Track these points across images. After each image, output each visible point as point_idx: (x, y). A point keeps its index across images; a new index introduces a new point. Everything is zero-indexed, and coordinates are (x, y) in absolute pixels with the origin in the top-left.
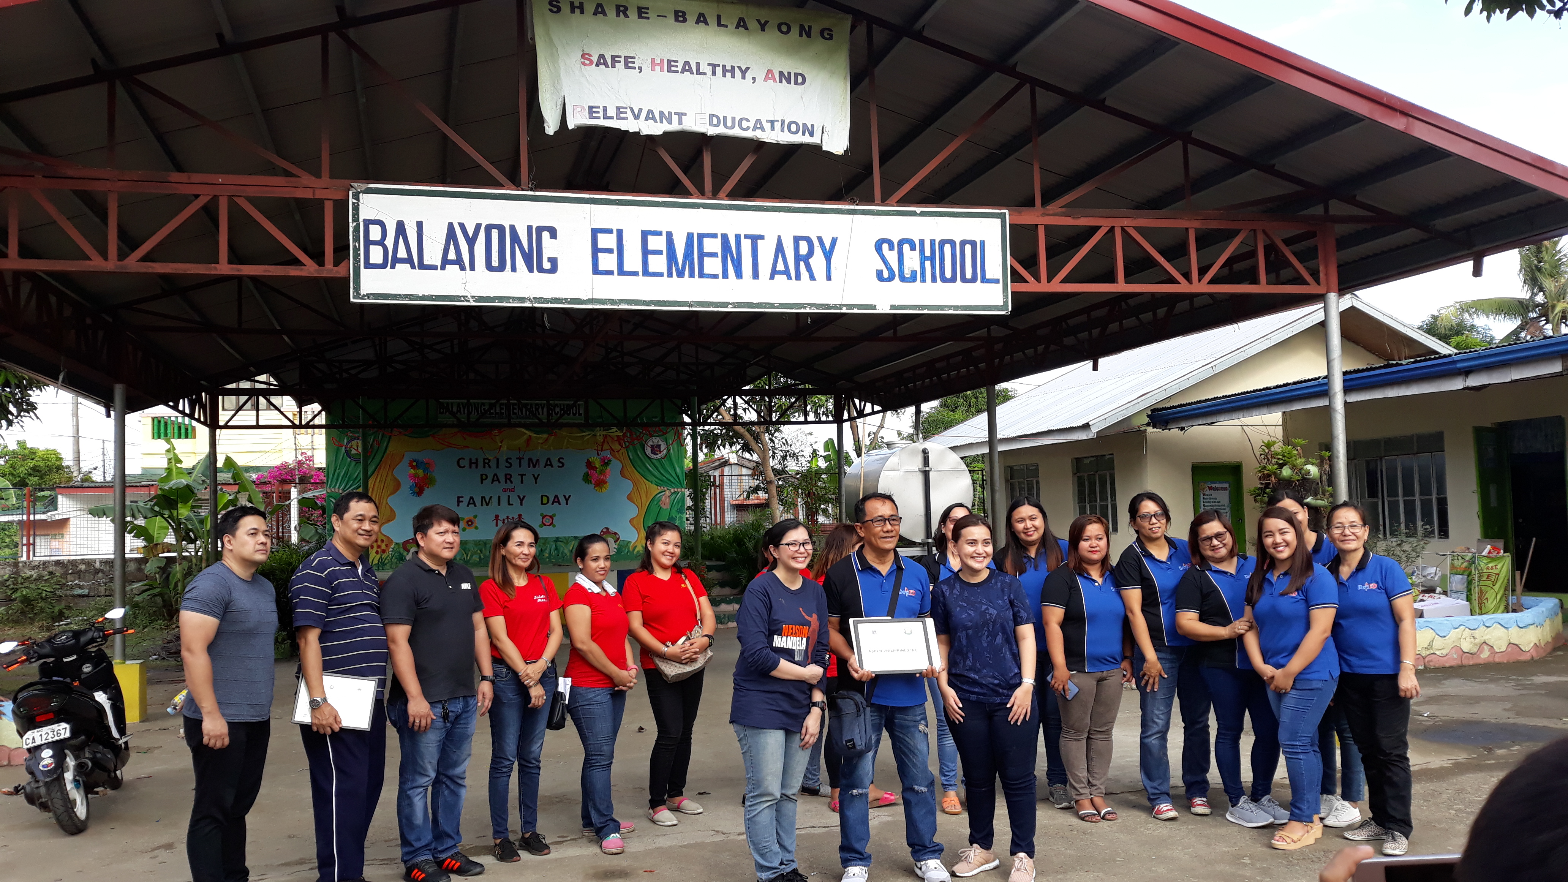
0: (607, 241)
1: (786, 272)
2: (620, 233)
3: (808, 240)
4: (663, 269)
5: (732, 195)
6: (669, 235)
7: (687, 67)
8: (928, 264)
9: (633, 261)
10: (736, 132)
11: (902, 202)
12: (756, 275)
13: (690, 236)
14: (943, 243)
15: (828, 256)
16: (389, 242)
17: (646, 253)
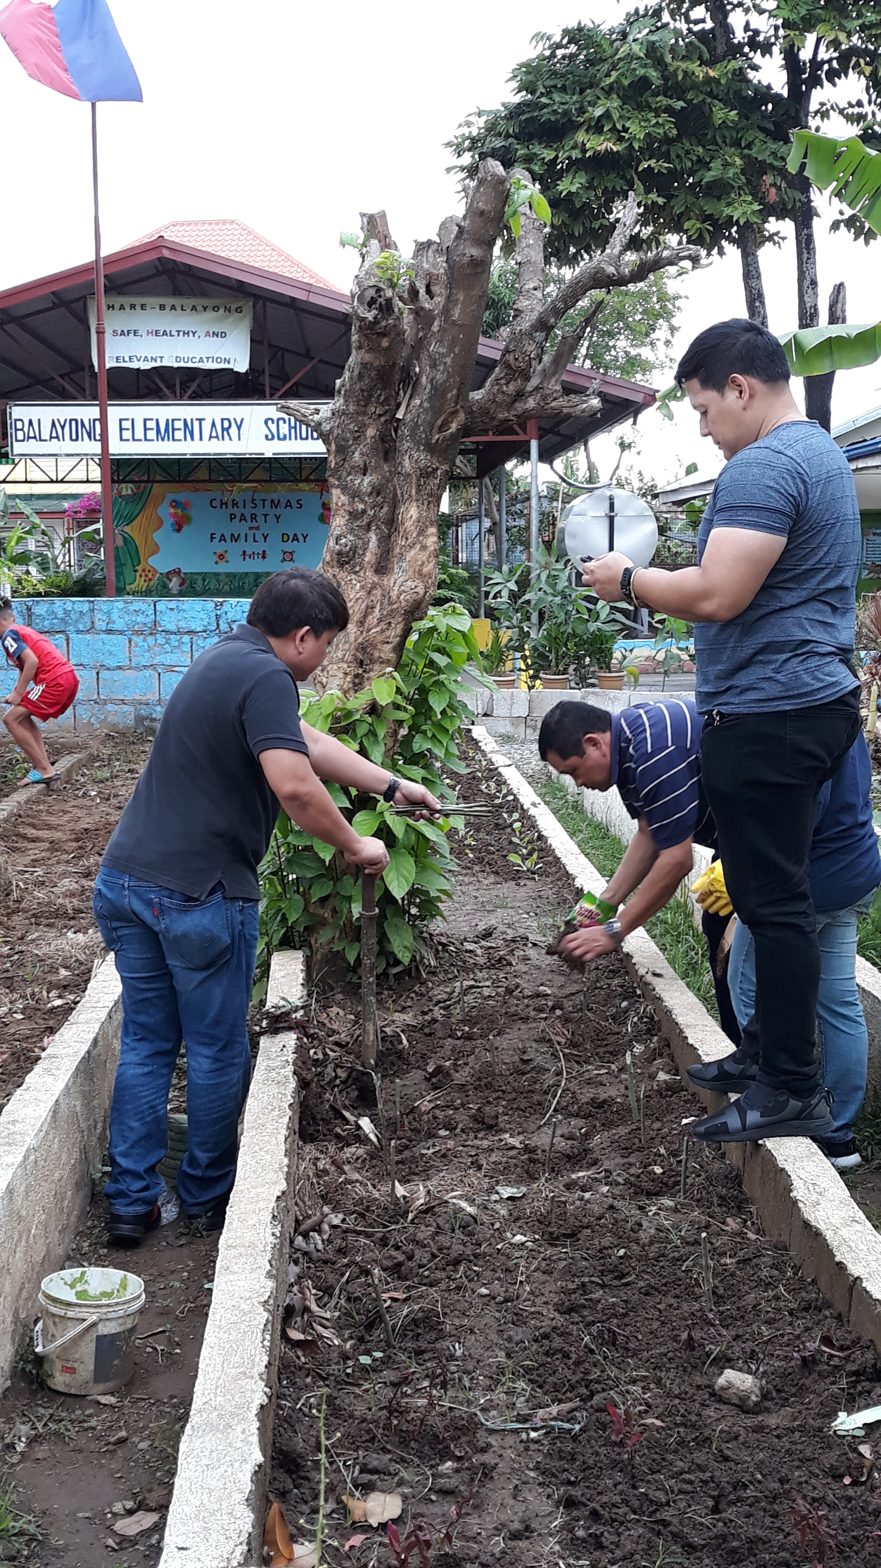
0: (127, 424)
1: (217, 437)
2: (133, 420)
3: (228, 420)
4: (155, 438)
5: (190, 398)
6: (157, 421)
7: (165, 333)
8: (293, 431)
9: (139, 434)
10: (190, 365)
12: (201, 439)
13: (168, 420)
15: (239, 428)
16: (26, 429)
17: (146, 429)
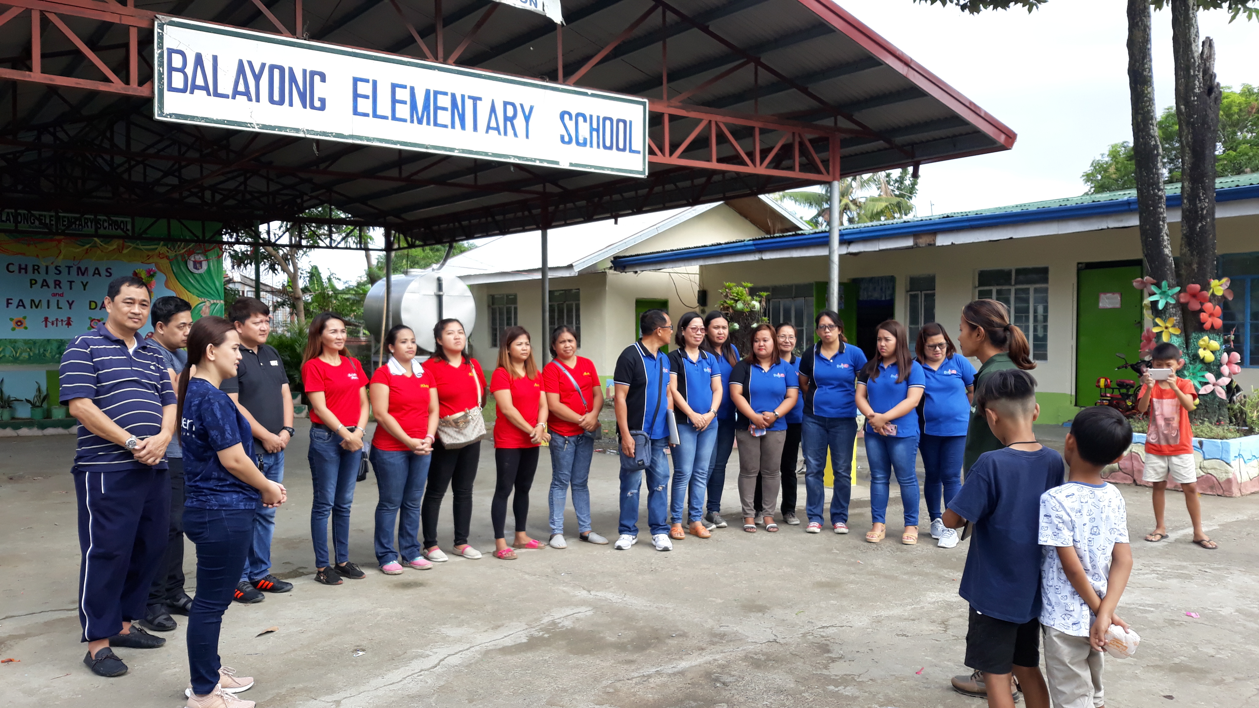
0: (365, 89)
1: (497, 129)
2: (375, 83)
3: (513, 105)
4: (407, 116)
5: (458, 63)
6: (412, 89)
8: (595, 133)
9: (384, 108)
11: (578, 84)
12: (475, 129)
13: (428, 92)
14: (605, 119)
15: (527, 119)
16: (189, 70)
17: (394, 101)
